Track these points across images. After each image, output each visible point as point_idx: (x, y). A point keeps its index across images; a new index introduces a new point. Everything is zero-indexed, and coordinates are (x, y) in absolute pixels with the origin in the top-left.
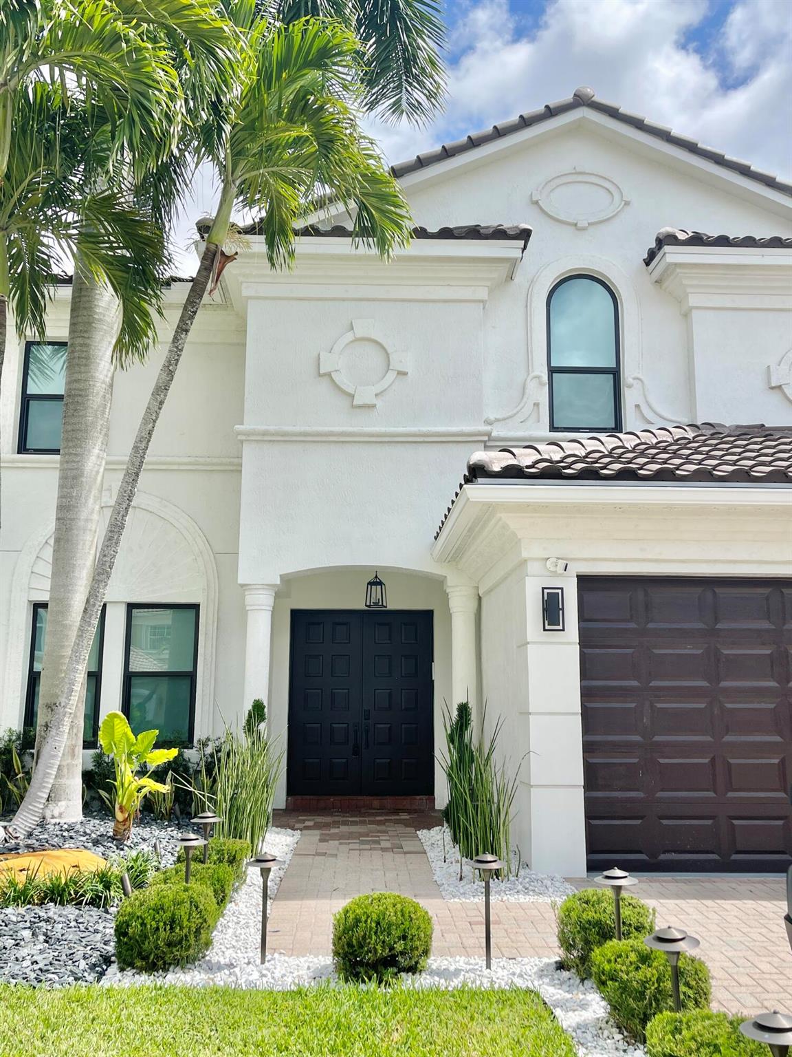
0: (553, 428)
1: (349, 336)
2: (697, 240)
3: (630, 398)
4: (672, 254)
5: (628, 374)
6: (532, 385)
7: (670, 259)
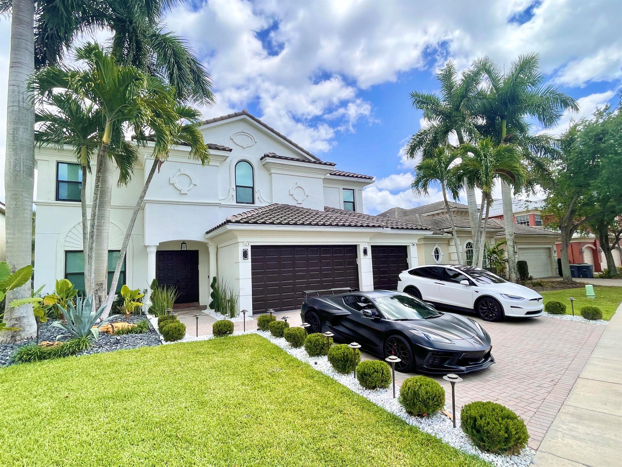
0: (237, 203)
1: (179, 173)
2: (274, 157)
3: (256, 195)
4: (268, 160)
5: (256, 189)
6: (231, 190)
7: (267, 161)
